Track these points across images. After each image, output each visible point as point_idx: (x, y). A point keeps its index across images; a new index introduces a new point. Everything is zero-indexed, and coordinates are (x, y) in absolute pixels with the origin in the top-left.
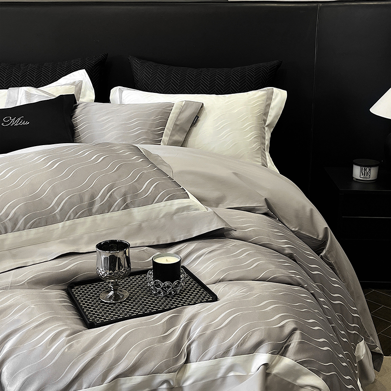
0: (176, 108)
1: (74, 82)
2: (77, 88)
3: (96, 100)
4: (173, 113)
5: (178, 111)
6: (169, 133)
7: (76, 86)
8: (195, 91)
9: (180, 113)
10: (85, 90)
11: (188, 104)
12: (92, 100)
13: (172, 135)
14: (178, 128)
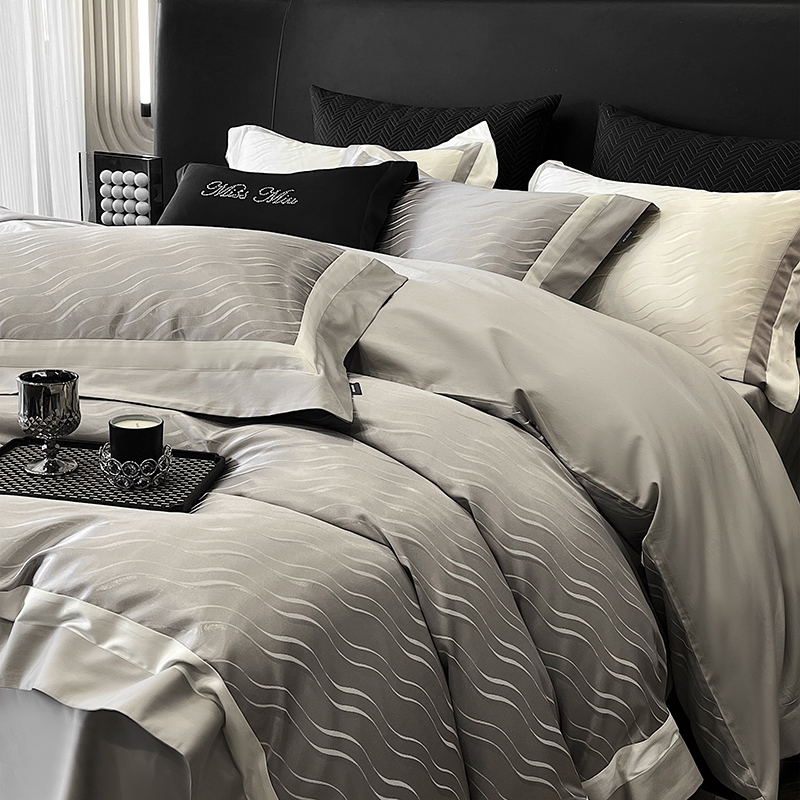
0: (588, 207)
1: (467, 146)
2: (467, 156)
3: (499, 185)
4: (578, 217)
5: (590, 212)
6: (558, 255)
7: (466, 152)
8: (718, 186)
9: (596, 218)
10: (484, 162)
11: (620, 200)
12: (489, 182)
13: (564, 260)
14: (583, 248)
